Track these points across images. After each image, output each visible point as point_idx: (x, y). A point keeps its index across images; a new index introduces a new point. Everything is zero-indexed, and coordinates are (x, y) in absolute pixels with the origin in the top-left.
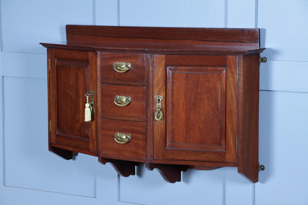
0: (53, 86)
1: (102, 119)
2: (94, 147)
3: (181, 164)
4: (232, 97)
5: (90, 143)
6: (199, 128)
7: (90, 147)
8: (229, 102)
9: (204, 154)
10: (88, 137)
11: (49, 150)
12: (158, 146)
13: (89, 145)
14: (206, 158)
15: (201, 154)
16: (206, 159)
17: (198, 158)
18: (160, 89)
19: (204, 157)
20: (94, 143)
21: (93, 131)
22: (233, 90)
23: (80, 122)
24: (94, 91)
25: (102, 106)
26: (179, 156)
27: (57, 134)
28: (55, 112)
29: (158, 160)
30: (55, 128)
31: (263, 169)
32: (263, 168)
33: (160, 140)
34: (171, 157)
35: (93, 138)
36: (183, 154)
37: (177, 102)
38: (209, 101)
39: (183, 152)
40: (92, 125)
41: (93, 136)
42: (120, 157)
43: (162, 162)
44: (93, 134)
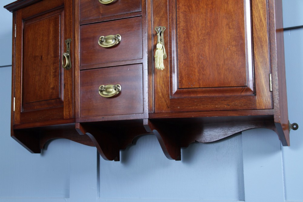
0: (19, 55)
1: (81, 71)
2: (69, 112)
3: (193, 117)
4: (261, 20)
5: (64, 108)
6: (217, 65)
7: (64, 114)
8: (256, 26)
9: (225, 100)
10: (61, 102)
11: (11, 135)
12: (160, 94)
13: (63, 111)
14: (229, 105)
15: (222, 100)
16: (229, 107)
17: (217, 106)
18: (161, 17)
19: (226, 105)
20: (69, 107)
21: (68, 91)
22: (261, 12)
23: (52, 86)
24: (71, 39)
25: (82, 54)
26: (190, 106)
27: (21, 112)
28: (20, 85)
29: (161, 113)
30: (19, 105)
31: (295, 129)
32: (295, 126)
33: (163, 86)
34: (179, 108)
35: (69, 100)
36: (196, 103)
37: (185, 34)
38: (229, 28)
39: (196, 100)
40: (67, 84)
41: (68, 97)
42: (106, 117)
43: (166, 115)
44: (68, 95)
